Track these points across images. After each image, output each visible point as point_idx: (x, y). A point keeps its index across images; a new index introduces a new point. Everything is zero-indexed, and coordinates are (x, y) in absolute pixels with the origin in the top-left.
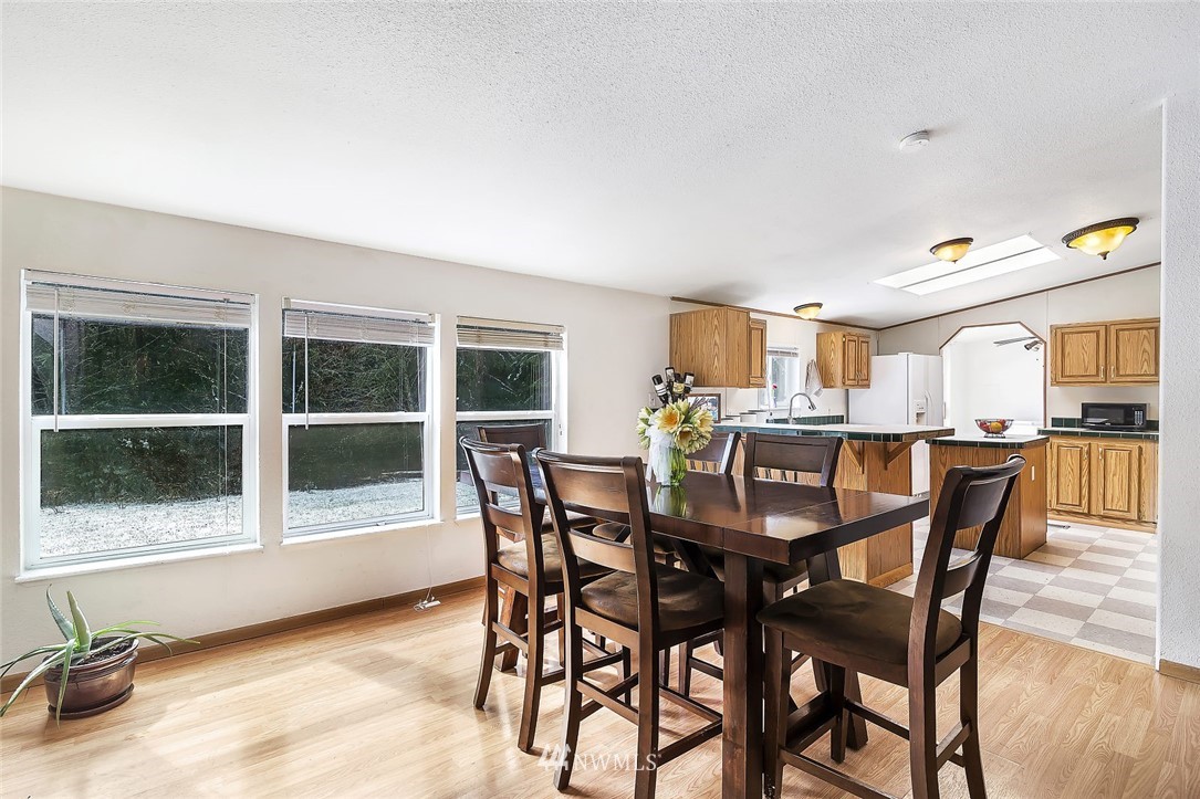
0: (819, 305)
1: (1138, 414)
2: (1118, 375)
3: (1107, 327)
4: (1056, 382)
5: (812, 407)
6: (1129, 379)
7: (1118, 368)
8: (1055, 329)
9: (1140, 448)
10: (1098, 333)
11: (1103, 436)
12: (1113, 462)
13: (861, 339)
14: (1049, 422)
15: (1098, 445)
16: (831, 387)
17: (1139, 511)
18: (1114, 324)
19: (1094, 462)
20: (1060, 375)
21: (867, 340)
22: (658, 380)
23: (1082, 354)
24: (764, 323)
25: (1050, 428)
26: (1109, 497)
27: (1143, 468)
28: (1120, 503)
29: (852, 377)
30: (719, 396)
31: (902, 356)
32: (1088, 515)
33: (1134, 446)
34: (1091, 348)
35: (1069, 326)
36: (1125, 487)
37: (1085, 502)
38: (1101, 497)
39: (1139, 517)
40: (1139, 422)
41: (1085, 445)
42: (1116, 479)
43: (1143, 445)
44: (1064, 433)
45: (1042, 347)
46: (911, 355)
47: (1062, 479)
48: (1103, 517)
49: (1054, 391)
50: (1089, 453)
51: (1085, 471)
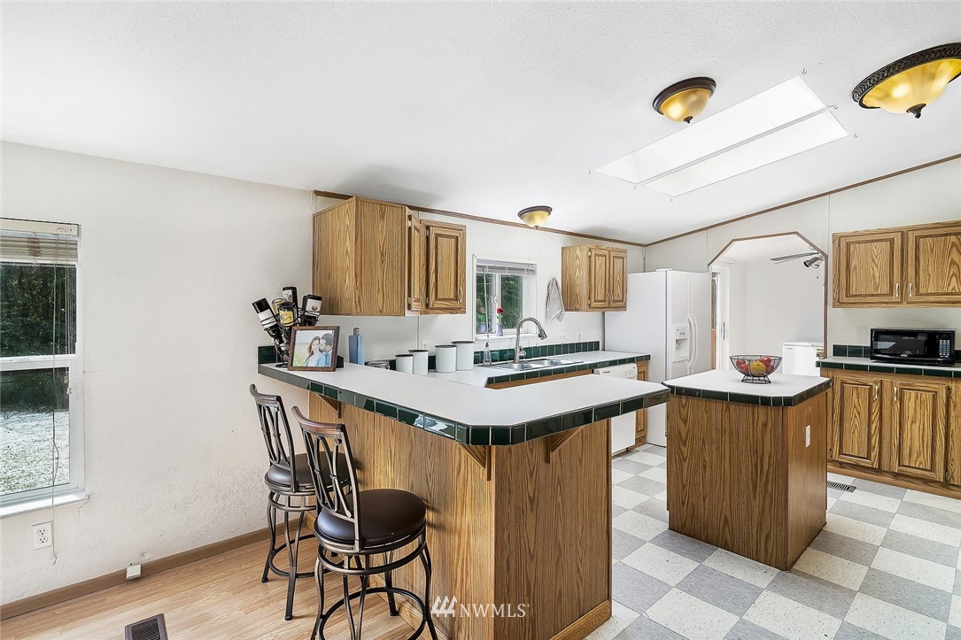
0: (548, 210)
1: (943, 343)
2: (918, 293)
3: (904, 233)
4: (839, 303)
5: (542, 335)
6: (932, 298)
7: (917, 285)
8: (838, 239)
9: (949, 389)
10: (892, 241)
11: (900, 371)
12: (912, 405)
13: (613, 254)
14: (830, 351)
15: (893, 383)
16: (576, 310)
17: (946, 470)
18: (913, 229)
19: (886, 403)
20: (843, 293)
21: (621, 255)
22: (262, 305)
23: (872, 269)
24: (462, 229)
25: (831, 359)
26: (906, 451)
27: (953, 414)
28: (921, 459)
29: (600, 297)
30: (337, 330)
31: (660, 273)
32: (879, 471)
33: (939, 386)
34: (883, 260)
35: (855, 234)
36: (928, 437)
37: (874, 454)
38: (895, 450)
39: (945, 479)
40: (944, 353)
41: (876, 383)
42: (916, 426)
43: (953, 385)
44: (849, 367)
45: (822, 264)
46: (671, 273)
47: (846, 424)
48: (897, 475)
49: (836, 314)
50: (880, 392)
51: (875, 416)
